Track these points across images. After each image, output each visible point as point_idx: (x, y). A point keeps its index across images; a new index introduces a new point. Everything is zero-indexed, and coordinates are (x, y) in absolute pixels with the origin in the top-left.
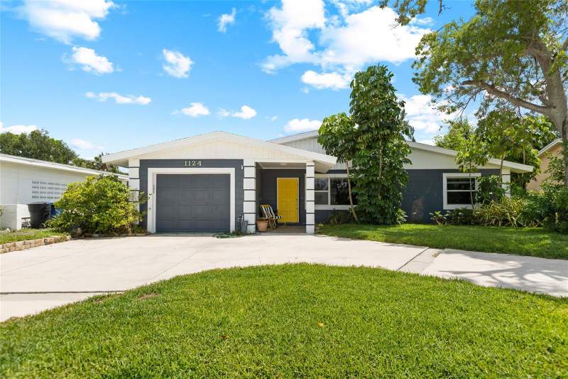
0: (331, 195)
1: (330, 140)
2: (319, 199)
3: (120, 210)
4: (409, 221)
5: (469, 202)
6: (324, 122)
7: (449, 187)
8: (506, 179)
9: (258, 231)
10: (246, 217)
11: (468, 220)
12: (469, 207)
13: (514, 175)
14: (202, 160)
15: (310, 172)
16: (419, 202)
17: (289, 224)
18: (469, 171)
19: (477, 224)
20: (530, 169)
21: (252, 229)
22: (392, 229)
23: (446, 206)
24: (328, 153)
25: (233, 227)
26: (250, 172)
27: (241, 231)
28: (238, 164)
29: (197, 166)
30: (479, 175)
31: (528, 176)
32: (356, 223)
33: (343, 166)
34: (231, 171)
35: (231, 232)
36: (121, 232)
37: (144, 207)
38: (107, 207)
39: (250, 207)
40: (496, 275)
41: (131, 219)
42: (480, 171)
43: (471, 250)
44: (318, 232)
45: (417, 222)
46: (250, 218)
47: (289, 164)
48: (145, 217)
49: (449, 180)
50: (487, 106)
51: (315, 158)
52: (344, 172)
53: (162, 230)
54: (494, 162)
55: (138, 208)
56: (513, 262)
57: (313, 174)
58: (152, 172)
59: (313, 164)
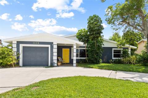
0: (80, 54)
1: (80, 37)
2: (77, 56)
3: (10, 58)
4: (103, 62)
6: (79, 31)
7: (114, 52)
8: (130, 50)
9: (58, 66)
10: (54, 61)
11: (119, 62)
12: (120, 58)
13: (132, 49)
14: (39, 42)
15: (75, 47)
16: (106, 57)
17: (67, 63)
18: (120, 48)
20: (136, 48)
21: (56, 65)
22: (99, 65)
23: (113, 58)
24: (79, 41)
25: (49, 65)
26: (55, 47)
27: (52, 66)
28: (51, 44)
29: (37, 44)
30: (122, 49)
31: (135, 50)
32: (88, 63)
33: (84, 45)
34: (49, 46)
35: (49, 66)
36: (11, 66)
37: (18, 58)
38: (5, 57)
39: (55, 58)
40: (135, 78)
41: (14, 61)
42: (123, 48)
43: (125, 71)
44: (77, 66)
45: (105, 63)
46: (55, 61)
47: (67, 44)
48: (19, 61)
49: (114, 50)
50: (126, 29)
52: (84, 47)
53: (24, 65)
54: (127, 45)
55: (16, 58)
56: (137, 75)
58: (21, 46)
59: (76, 44)
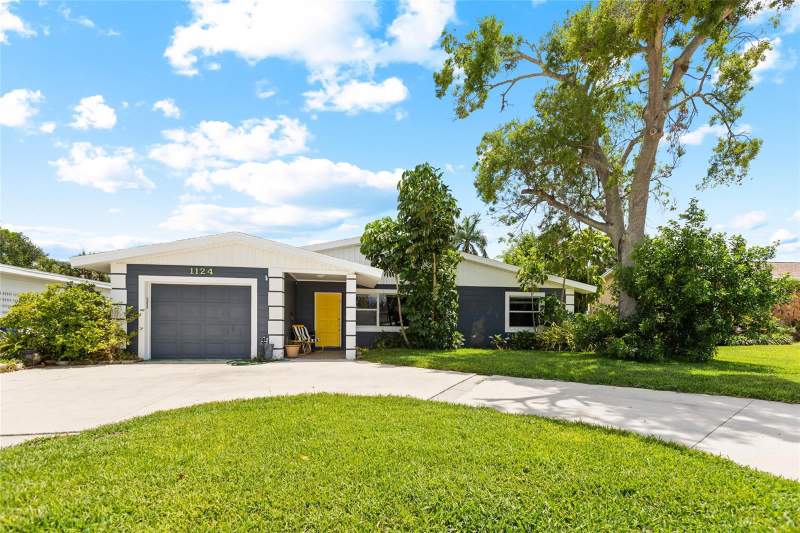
0: (380, 315)
1: (373, 249)
2: (361, 320)
3: (97, 330)
4: (467, 345)
5: (530, 324)
6: (367, 228)
7: (512, 307)
8: (570, 300)
9: (286, 357)
10: (272, 340)
11: (527, 343)
12: (531, 330)
13: (578, 295)
14: (214, 268)
15: (351, 286)
16: (480, 324)
17: (329, 349)
18: (530, 290)
19: (537, 348)
20: (593, 289)
21: (279, 354)
22: (446, 355)
23: (508, 329)
24: (373, 265)
25: (254, 352)
26: (277, 285)
27: (264, 356)
28: (261, 274)
29: (208, 275)
30: (543, 295)
31: (592, 297)
32: (407, 347)
33: (391, 280)
34: (253, 283)
35: (252, 357)
36: (99, 358)
37: (133, 326)
38: (78, 326)
39: (276, 328)
40: (528, 402)
41: (113, 341)
42: (541, 290)
43: (518, 376)
44: (358, 358)
45: (476, 347)
46: (277, 341)
47: (327, 276)
48: (134, 340)
49: (511, 299)
50: (550, 218)
51: (357, 269)
52: (392, 287)
53: (157, 356)
54: (555, 281)
55: (124, 327)
57: (354, 289)
58: (145, 282)
59: (355, 277)
